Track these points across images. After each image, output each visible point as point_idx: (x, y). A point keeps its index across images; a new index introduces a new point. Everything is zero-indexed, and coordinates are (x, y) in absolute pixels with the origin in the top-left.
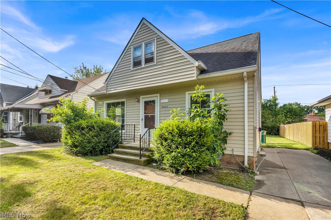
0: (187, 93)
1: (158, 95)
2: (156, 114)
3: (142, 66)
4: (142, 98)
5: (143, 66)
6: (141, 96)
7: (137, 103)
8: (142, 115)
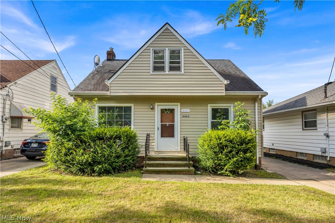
0: (209, 105)
1: (179, 104)
2: (175, 124)
3: (165, 72)
4: (158, 105)
5: (167, 73)
6: (156, 103)
7: (150, 110)
8: (158, 123)
